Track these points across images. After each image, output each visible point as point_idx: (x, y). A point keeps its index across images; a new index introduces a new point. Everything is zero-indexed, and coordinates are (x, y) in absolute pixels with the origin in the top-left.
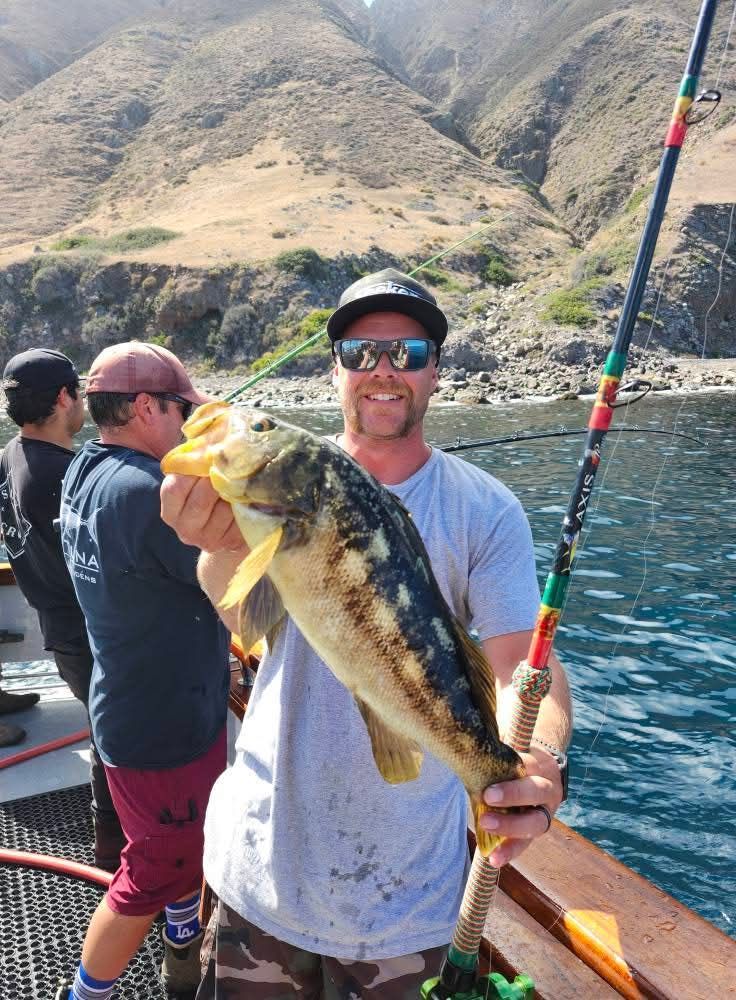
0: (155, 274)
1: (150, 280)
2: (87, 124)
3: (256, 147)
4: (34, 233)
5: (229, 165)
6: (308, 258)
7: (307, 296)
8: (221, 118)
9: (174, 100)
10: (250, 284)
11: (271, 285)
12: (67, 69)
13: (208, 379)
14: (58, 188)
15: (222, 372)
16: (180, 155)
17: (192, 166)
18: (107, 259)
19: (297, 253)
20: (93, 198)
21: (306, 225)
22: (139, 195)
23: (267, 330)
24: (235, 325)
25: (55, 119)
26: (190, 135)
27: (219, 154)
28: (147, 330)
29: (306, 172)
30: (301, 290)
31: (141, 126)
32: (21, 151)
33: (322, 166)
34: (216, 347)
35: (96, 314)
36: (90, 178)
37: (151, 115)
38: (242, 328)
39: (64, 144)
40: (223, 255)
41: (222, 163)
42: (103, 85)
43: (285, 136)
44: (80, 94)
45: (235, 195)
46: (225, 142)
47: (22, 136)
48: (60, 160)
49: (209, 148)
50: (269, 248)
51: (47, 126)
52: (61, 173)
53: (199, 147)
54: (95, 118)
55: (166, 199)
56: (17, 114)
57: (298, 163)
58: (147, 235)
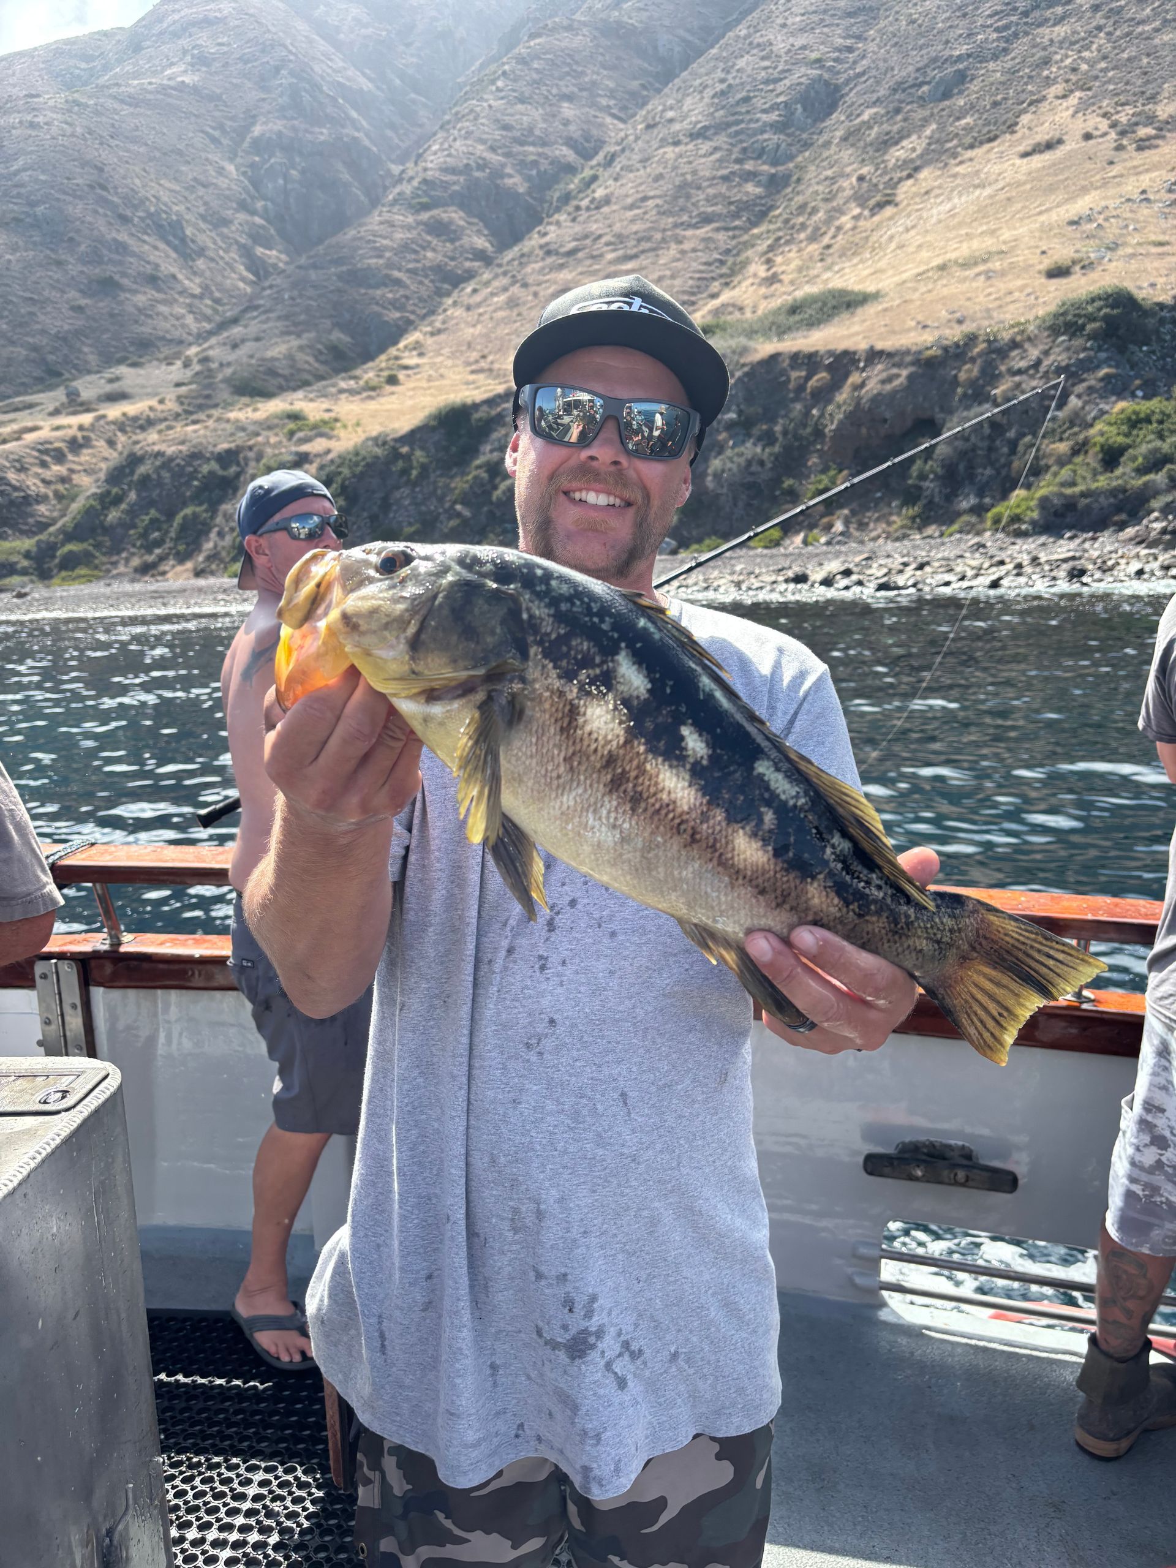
0: (829, 368)
1: (821, 377)
2: (737, 133)
3: (1025, 119)
5: (971, 160)
6: (1113, 307)
7: (1107, 378)
8: (963, 77)
9: (881, 64)
10: (997, 368)
11: (1038, 363)
12: (714, 51)
13: (906, 542)
14: (687, 246)
15: (932, 530)
16: (886, 157)
17: (905, 173)
18: (756, 350)
19: (1093, 300)
20: (738, 254)
21: (1113, 247)
22: (813, 239)
23: (1021, 448)
24: (959, 444)
25: (691, 135)
26: (905, 120)
27: (955, 142)
28: (810, 463)
29: (1120, 148)
30: (1098, 367)
31: (823, 121)
32: (640, 196)
33: (1154, 132)
34: (926, 484)
35: (731, 443)
36: (737, 223)
37: (842, 96)
38: (974, 449)
39: (701, 174)
40: (949, 321)
41: (959, 159)
42: (766, 63)
43: (1082, 89)
44: (730, 86)
45: (978, 211)
46: (968, 120)
47: (642, 172)
48: (693, 200)
49: (936, 136)
50: (1037, 298)
51: (677, 150)
52: (694, 221)
53: (919, 137)
54: (751, 121)
55: (857, 239)
56: (637, 138)
57: (1105, 134)
58: (820, 304)
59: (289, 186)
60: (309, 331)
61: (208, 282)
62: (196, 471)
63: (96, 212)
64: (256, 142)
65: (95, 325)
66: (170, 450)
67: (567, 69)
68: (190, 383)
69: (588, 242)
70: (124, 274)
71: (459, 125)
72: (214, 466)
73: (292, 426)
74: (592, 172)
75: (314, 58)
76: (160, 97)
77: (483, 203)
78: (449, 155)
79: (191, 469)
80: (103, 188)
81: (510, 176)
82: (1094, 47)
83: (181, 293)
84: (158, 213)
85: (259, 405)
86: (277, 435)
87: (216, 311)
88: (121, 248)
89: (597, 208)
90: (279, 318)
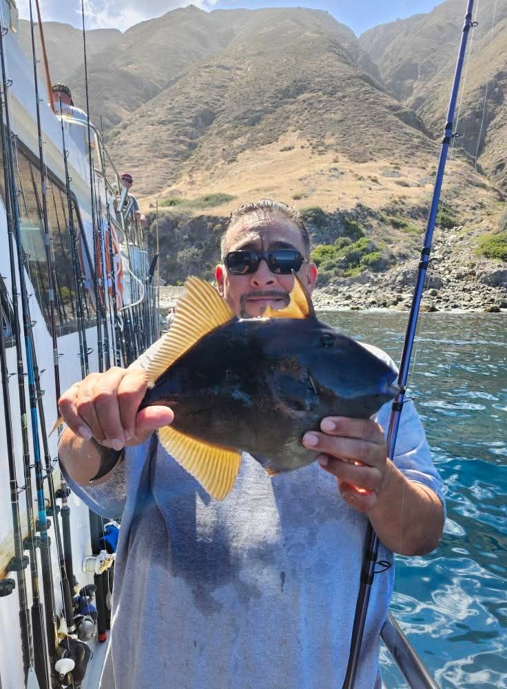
0: (221, 223)
1: (218, 226)
2: (177, 125)
3: (281, 137)
4: (143, 193)
5: (263, 149)
6: (316, 213)
7: (315, 237)
8: (259, 119)
9: (230, 108)
12: (166, 91)
14: (159, 165)
16: (233, 143)
17: (240, 151)
18: (194, 213)
19: (309, 210)
20: (178, 171)
21: (314, 190)
22: (208, 169)
25: (159, 123)
26: (239, 130)
27: (257, 142)
29: (313, 153)
31: (209, 126)
32: (139, 143)
33: (324, 149)
35: (186, 247)
36: (177, 159)
37: (216, 118)
39: (163, 138)
41: (259, 148)
42: (188, 100)
43: (301, 129)
44: (174, 106)
45: (267, 169)
46: (262, 134)
47: (139, 134)
48: (160, 148)
49: (251, 138)
51: (153, 127)
52: (161, 156)
53: (244, 138)
54: (182, 121)
55: (223, 172)
56: (136, 120)
57: (308, 147)
58: (216, 198)
69: (118, 158)
74: (118, 130)
82: (304, 115)
89: (121, 145)
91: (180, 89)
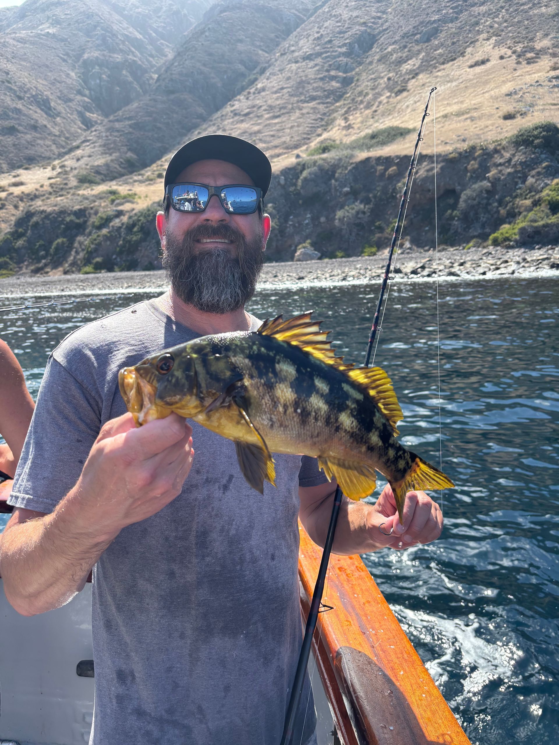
0: (397, 164)
1: (393, 169)
2: (326, 57)
3: (469, 50)
4: (287, 148)
5: (444, 69)
6: (547, 132)
7: (547, 167)
8: (435, 32)
9: (396, 25)
10: (488, 163)
11: (510, 160)
12: (312, 19)
13: (447, 252)
14: (304, 111)
16: (401, 69)
17: (411, 76)
20: (329, 115)
21: (532, 105)
22: (368, 107)
23: (504, 204)
24: (471, 202)
25: (304, 58)
26: (409, 51)
27: (434, 61)
29: (519, 63)
30: (541, 163)
31: (368, 52)
32: (280, 87)
33: (534, 55)
35: (347, 203)
36: (328, 100)
37: (377, 40)
38: (478, 204)
39: (310, 77)
40: (458, 140)
41: (438, 69)
42: (339, 24)
43: (497, 35)
44: (322, 35)
45: (451, 93)
46: (440, 51)
47: (280, 76)
48: (306, 89)
49: (425, 58)
50: (502, 129)
51: (297, 65)
52: (307, 99)
53: (417, 59)
54: (333, 51)
55: (390, 107)
56: (276, 60)
57: (510, 57)
58: (387, 134)
59: (102, 84)
60: (116, 153)
61: (63, 129)
62: (63, 220)
63: (6, 94)
64: (85, 62)
65: (6, 149)
66: (49, 209)
67: (239, 28)
68: (56, 177)
69: (255, 109)
70: (20, 125)
71: (187, 54)
72: (73, 217)
73: (113, 197)
74: (254, 76)
75: (113, 22)
76: (36, 39)
77: (201, 91)
78: (183, 68)
79: (60, 219)
80: (9, 82)
81: (213, 78)
82: (500, 16)
83: (49, 134)
84: (37, 95)
85: (94, 188)
86: (105, 202)
87: (67, 144)
88: (18, 111)
89: (259, 93)
90: (100, 146)
91: (328, 12)
